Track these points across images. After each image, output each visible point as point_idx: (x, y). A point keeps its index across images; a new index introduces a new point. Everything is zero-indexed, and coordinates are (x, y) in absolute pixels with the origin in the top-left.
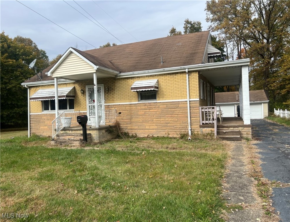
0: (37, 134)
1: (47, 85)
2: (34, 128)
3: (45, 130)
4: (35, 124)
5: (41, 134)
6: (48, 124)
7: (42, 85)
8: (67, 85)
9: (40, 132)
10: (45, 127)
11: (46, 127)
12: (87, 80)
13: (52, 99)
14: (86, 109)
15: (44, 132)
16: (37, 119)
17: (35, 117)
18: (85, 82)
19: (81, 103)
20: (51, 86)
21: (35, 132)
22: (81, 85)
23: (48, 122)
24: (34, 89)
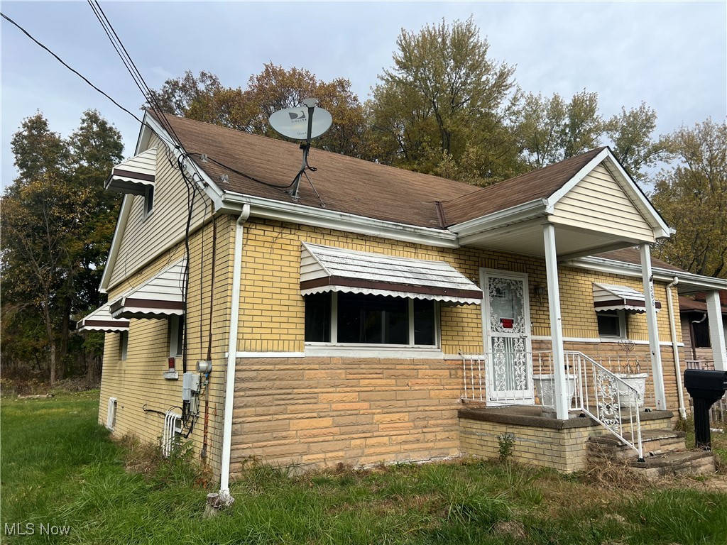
0: (270, 461)
1: (337, 234)
2: (252, 432)
3: (315, 436)
4: (260, 410)
5: (296, 459)
6: (334, 406)
7: (315, 228)
8: (419, 251)
9: (292, 449)
10: (315, 423)
11: (327, 422)
12: (483, 250)
13: (432, 298)
14: (480, 348)
15: (315, 447)
16: (277, 383)
17: (263, 374)
18: (477, 255)
19: (466, 325)
20: (355, 241)
21: (258, 452)
22: (463, 262)
23: (336, 396)
24: (272, 233)
